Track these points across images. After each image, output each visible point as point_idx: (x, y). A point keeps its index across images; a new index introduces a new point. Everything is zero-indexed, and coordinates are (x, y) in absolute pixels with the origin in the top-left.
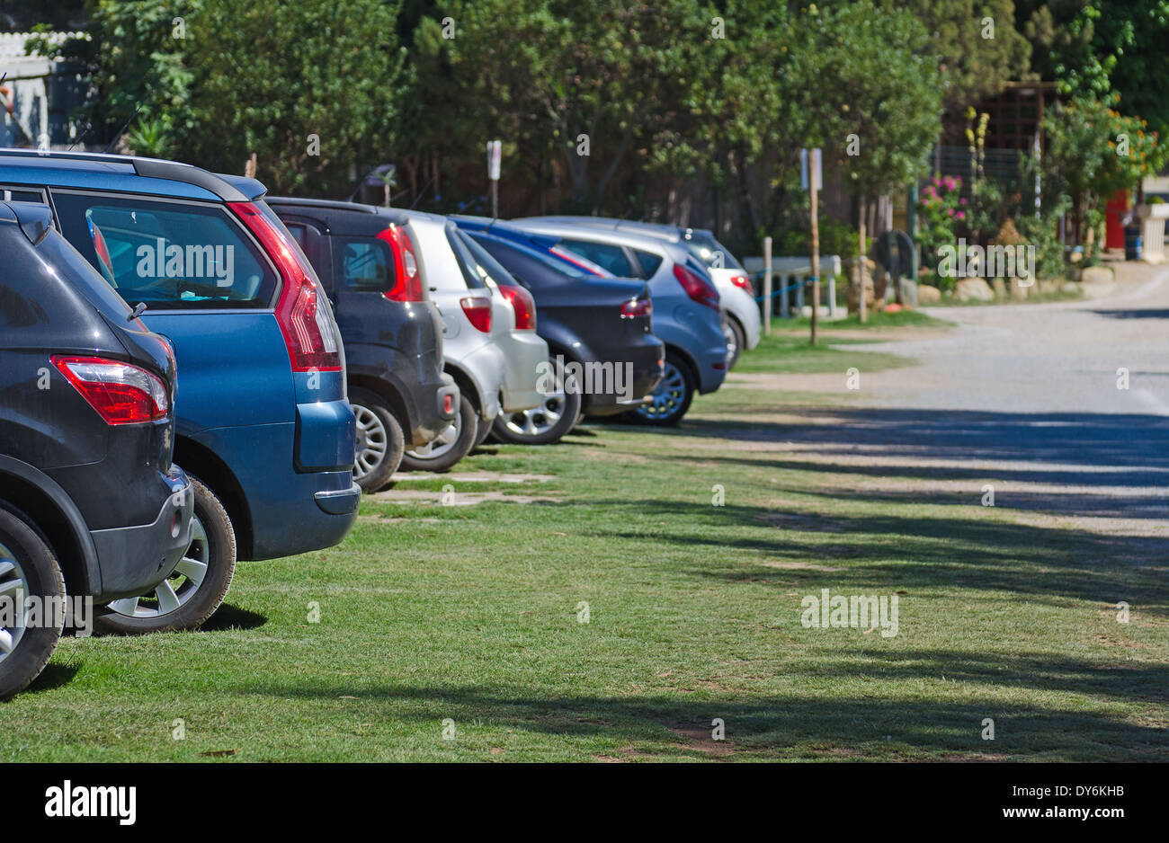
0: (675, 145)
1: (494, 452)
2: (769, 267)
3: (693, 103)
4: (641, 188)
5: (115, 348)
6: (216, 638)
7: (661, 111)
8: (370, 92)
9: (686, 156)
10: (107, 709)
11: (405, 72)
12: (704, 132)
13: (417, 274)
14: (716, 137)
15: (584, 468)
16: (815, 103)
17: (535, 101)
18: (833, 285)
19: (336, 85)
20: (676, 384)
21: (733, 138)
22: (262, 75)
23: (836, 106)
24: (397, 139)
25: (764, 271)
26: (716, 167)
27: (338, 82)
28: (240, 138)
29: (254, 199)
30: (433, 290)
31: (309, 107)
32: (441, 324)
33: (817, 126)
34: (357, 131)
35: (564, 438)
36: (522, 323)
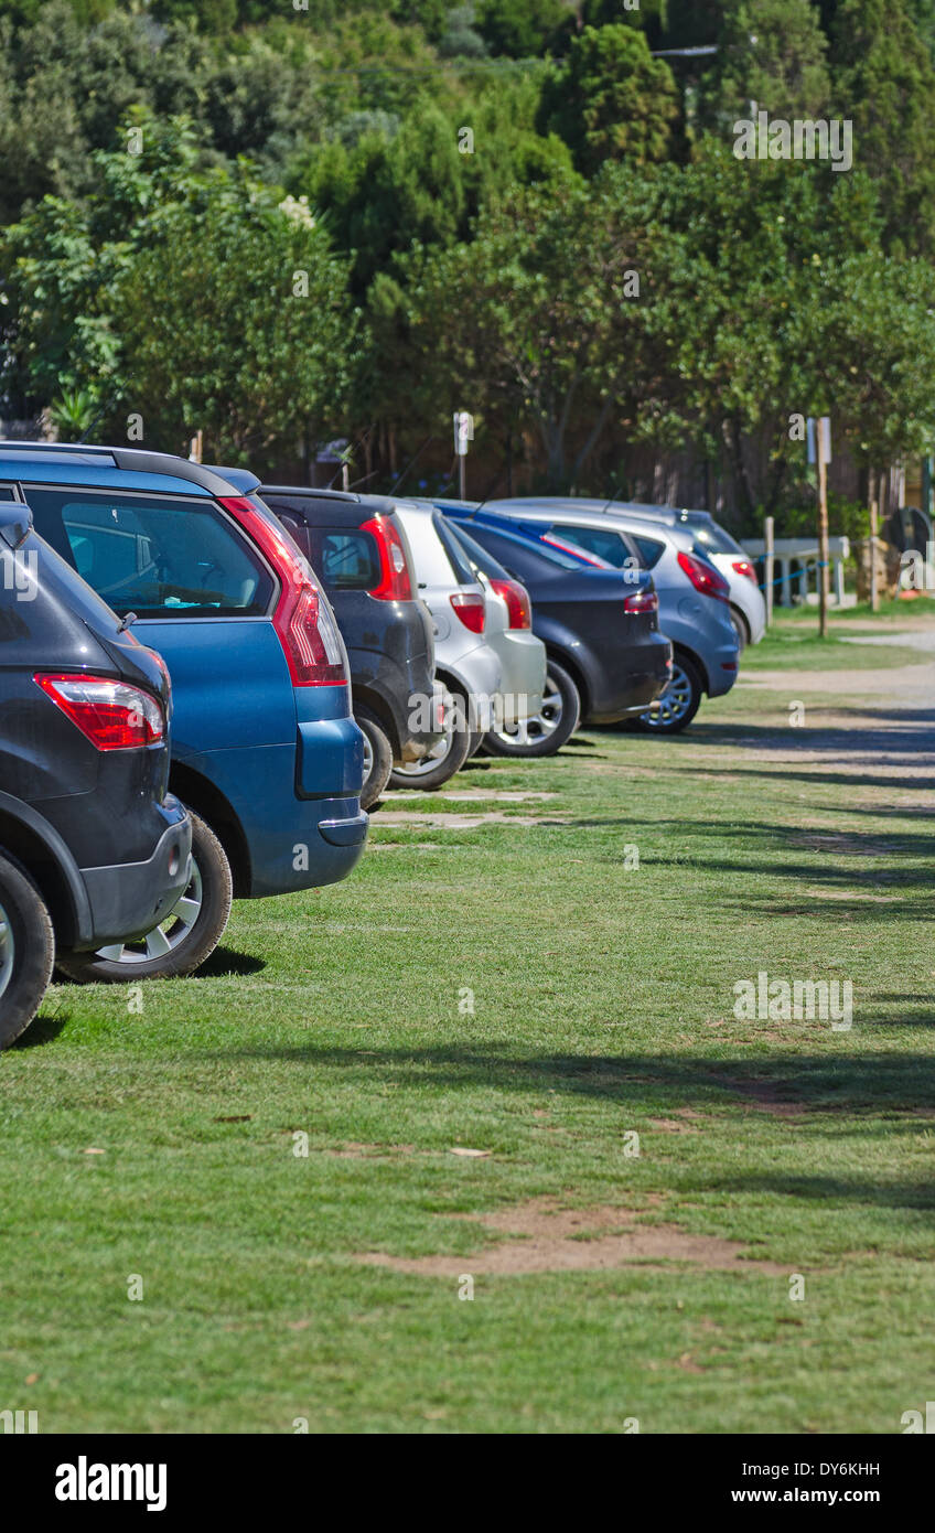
0: (663, 414)
1: (486, 767)
2: (771, 551)
3: (682, 367)
4: (622, 463)
5: (106, 665)
6: (212, 985)
7: (646, 376)
8: (321, 359)
9: (675, 426)
10: (102, 1068)
11: (360, 336)
12: (695, 400)
13: (406, 569)
14: (707, 405)
15: (589, 785)
16: (819, 365)
17: (503, 366)
18: (841, 570)
19: (283, 351)
20: (682, 686)
21: (728, 405)
22: (200, 340)
23: (843, 368)
24: (350, 411)
25: (766, 556)
26: (708, 436)
27: (286, 347)
28: (176, 411)
29: (247, 493)
30: (422, 586)
31: (254, 376)
32: (432, 624)
33: (821, 390)
34: (306, 402)
35: (563, 749)
36: (516, 622)
